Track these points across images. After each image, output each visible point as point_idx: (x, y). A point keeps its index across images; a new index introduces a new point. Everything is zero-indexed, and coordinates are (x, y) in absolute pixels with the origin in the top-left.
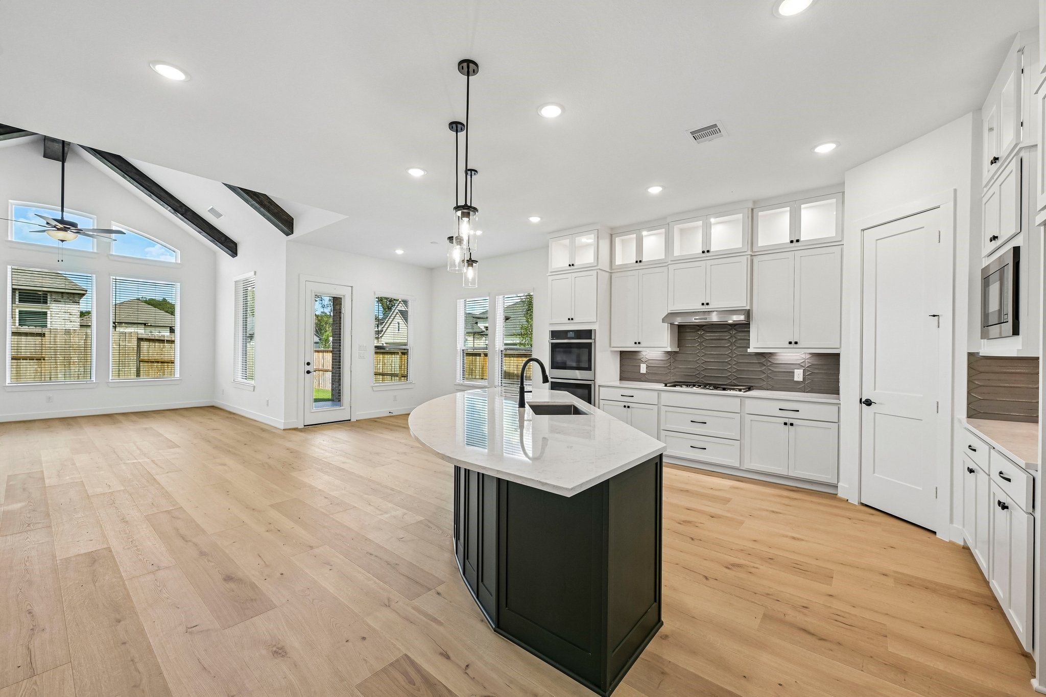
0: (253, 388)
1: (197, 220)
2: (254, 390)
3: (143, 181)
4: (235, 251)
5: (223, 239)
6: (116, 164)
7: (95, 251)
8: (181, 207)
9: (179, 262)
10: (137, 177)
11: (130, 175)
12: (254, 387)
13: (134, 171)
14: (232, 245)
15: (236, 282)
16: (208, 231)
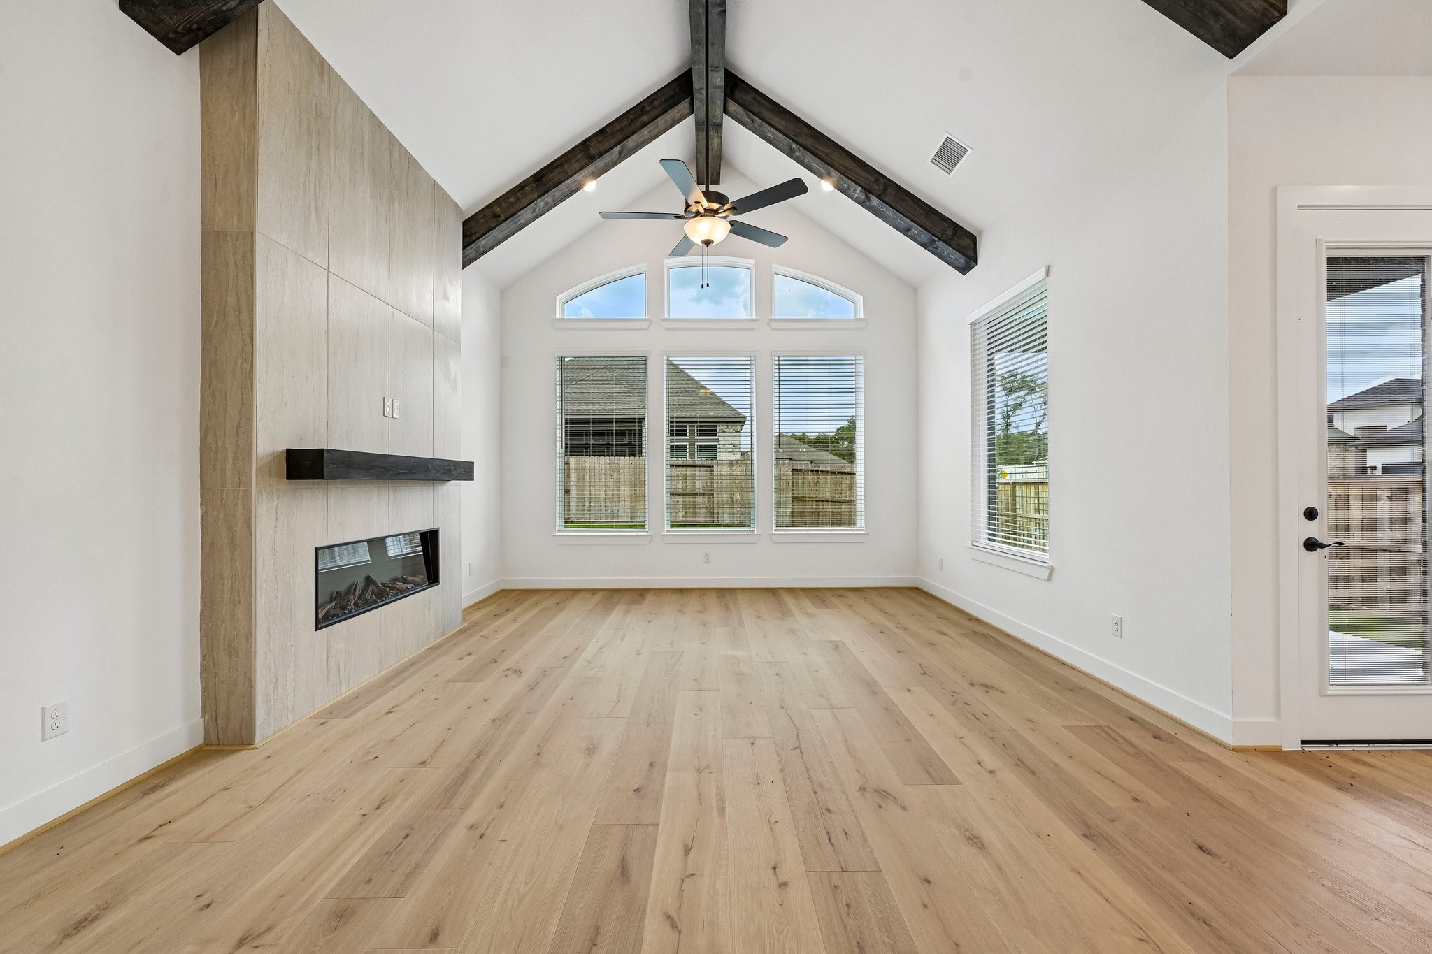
0: (1047, 572)
1: (904, 200)
2: (1049, 579)
3: (818, 146)
4: (972, 255)
5: (950, 232)
6: (781, 128)
7: (754, 317)
8: (877, 181)
9: (862, 317)
10: (809, 142)
11: (800, 141)
12: (1052, 570)
13: (806, 130)
14: (967, 241)
15: (972, 325)
16: (922, 220)
